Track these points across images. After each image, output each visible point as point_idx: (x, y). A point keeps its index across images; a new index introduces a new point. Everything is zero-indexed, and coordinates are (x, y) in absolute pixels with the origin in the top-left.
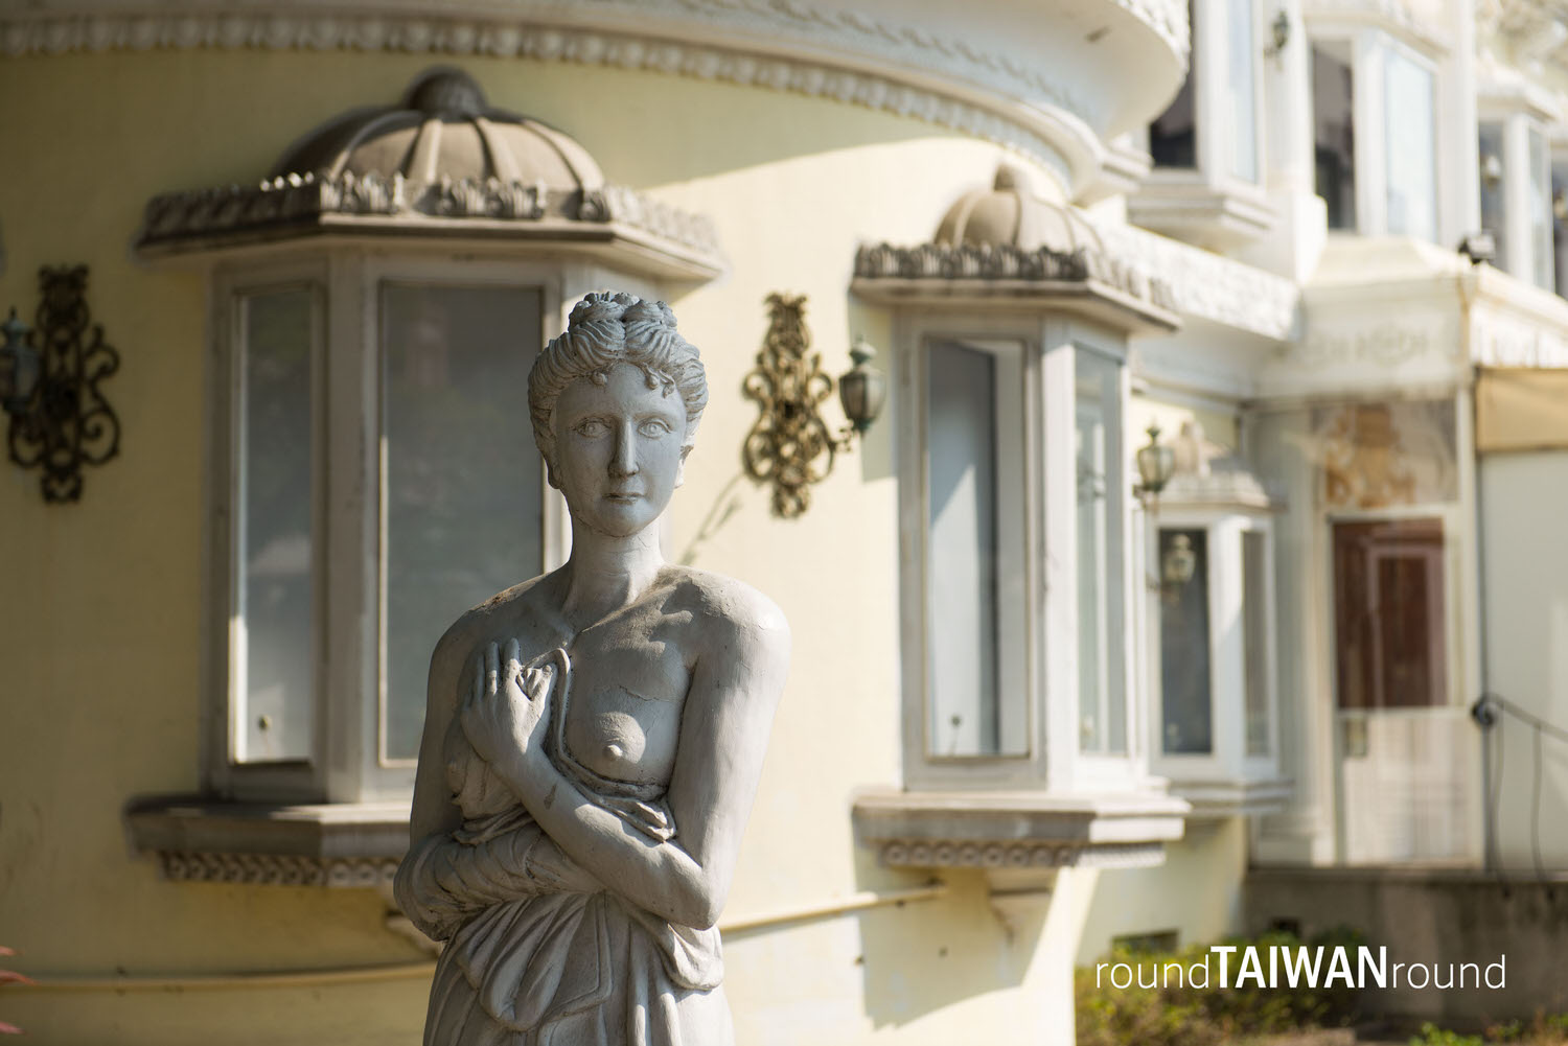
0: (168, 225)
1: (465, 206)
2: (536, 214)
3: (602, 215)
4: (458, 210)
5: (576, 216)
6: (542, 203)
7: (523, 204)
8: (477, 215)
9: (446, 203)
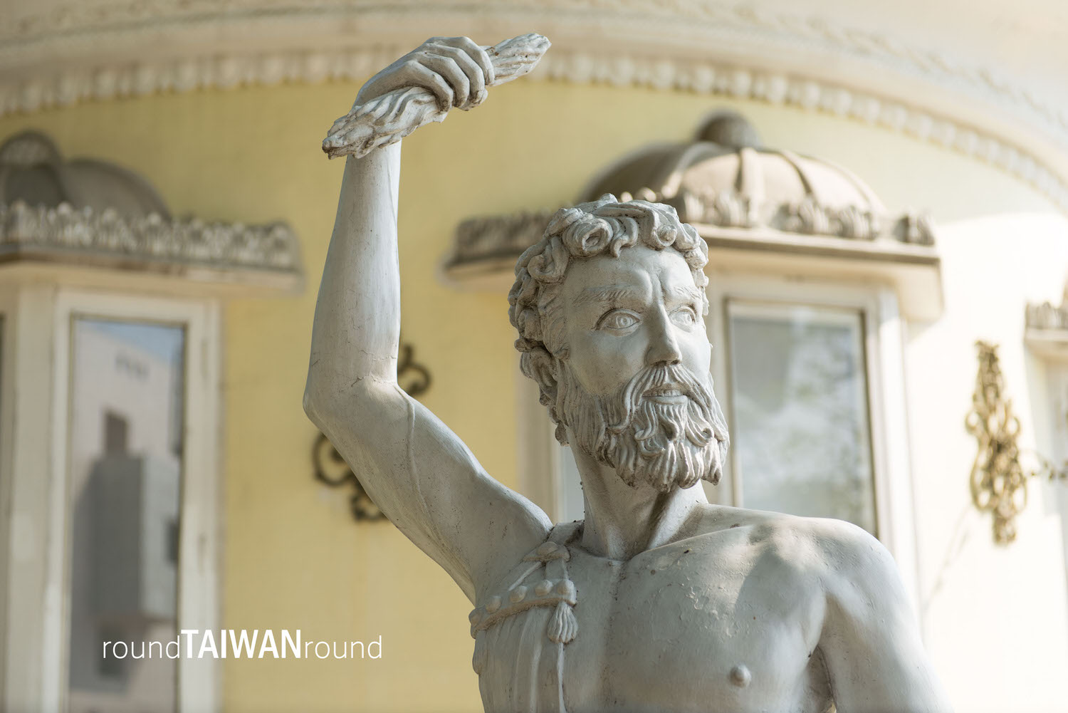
0: (487, 244)
1: (812, 226)
2: (872, 237)
3: (927, 240)
4: (806, 228)
5: (906, 239)
6: (877, 226)
7: (862, 227)
8: (823, 234)
9: (794, 222)
